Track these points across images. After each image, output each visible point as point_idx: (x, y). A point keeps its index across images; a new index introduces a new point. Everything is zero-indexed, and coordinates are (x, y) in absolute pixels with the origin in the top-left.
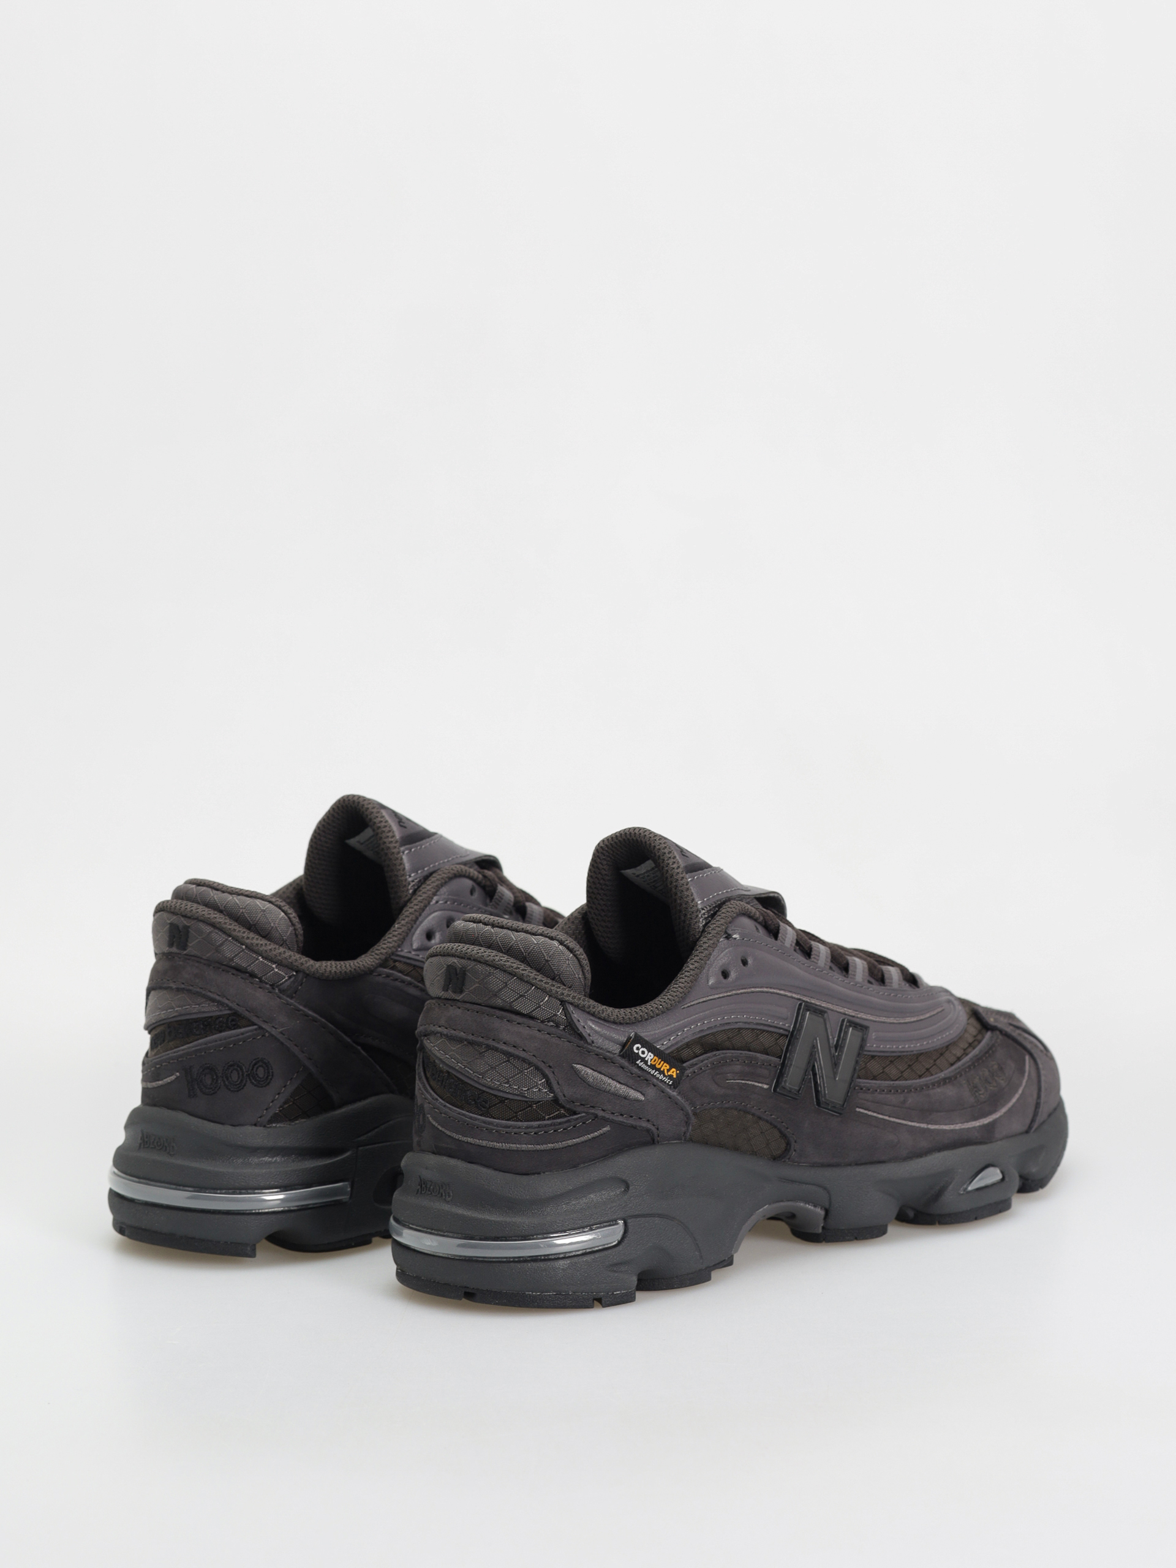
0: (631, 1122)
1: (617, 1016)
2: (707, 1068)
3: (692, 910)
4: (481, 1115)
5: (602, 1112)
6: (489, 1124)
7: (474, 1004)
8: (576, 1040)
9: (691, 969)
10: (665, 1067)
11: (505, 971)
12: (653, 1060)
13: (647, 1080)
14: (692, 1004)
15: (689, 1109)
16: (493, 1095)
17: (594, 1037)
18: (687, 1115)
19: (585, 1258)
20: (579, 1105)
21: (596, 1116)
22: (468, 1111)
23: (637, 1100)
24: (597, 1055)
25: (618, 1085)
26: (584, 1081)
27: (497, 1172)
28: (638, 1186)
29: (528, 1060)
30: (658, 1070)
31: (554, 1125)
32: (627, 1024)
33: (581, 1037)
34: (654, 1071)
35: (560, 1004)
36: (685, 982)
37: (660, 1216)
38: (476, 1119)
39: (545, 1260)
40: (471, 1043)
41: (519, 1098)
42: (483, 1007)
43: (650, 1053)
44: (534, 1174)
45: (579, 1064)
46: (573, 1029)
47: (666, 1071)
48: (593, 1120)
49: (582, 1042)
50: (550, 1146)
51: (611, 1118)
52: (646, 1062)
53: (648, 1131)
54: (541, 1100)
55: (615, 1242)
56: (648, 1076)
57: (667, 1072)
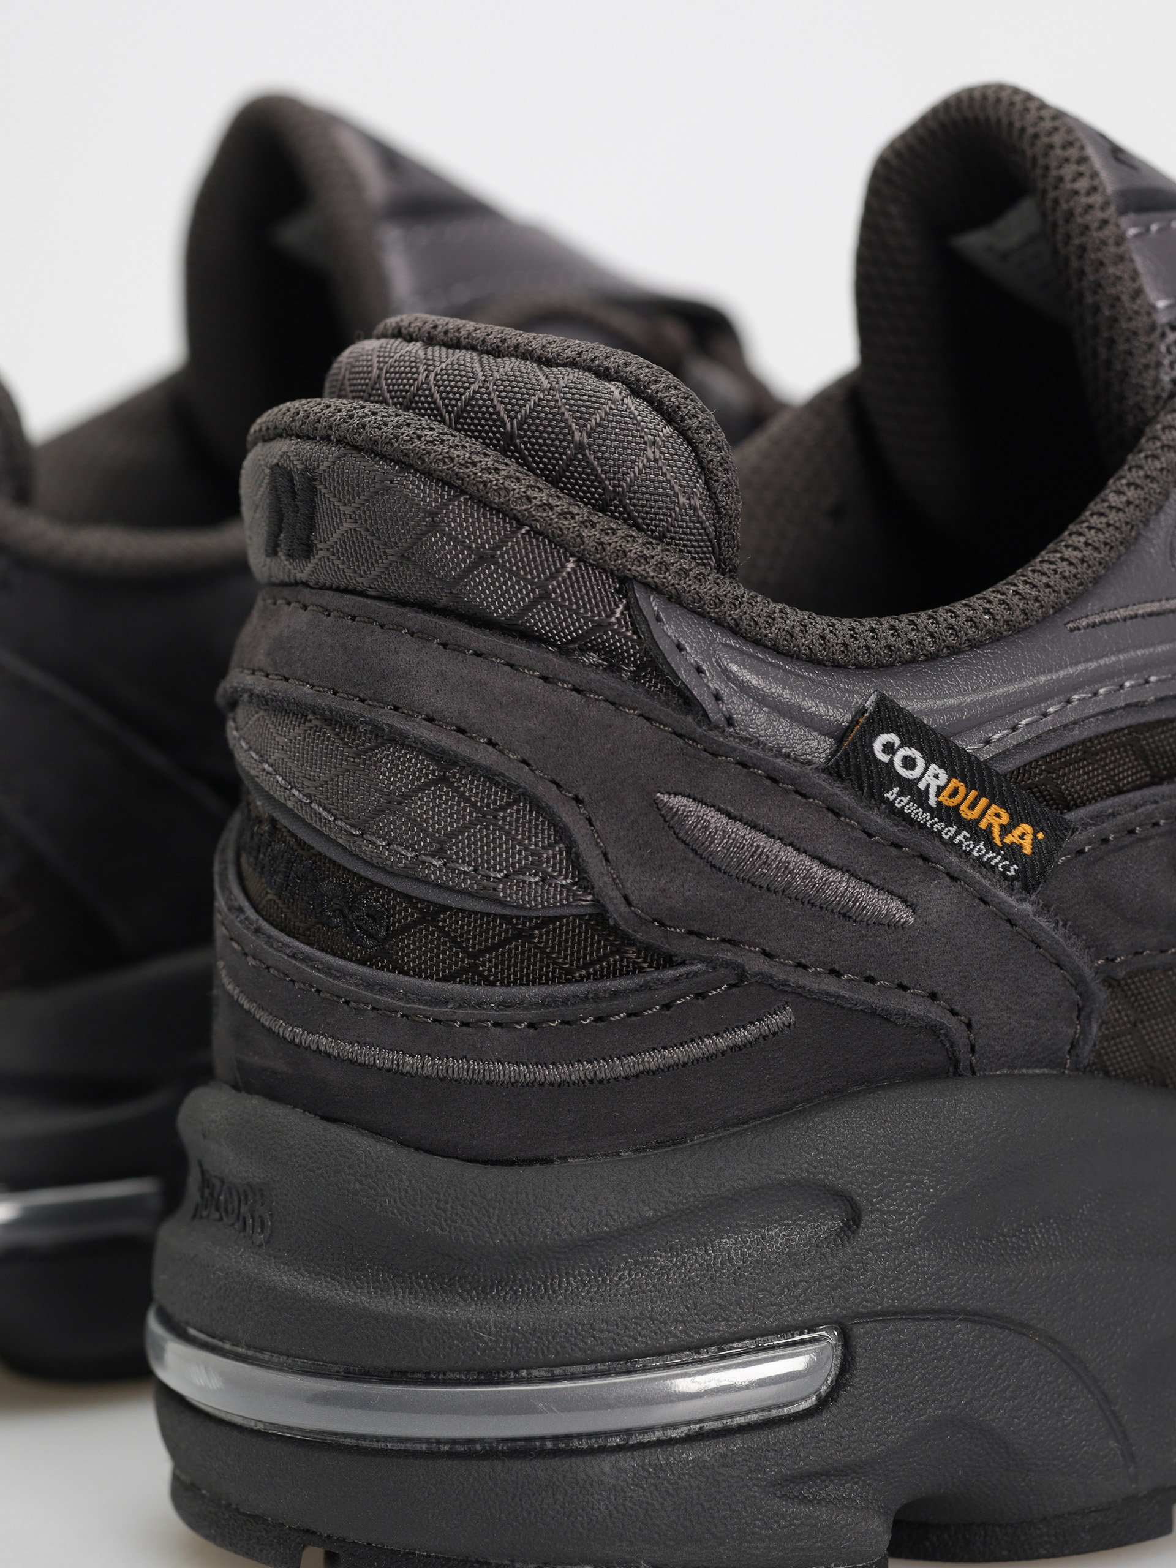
0: (867, 996)
1: (823, 637)
2: (1154, 831)
3: (1133, 325)
4: (363, 963)
5: (762, 958)
6: (381, 991)
7: (346, 591)
8: (668, 713)
9: (1111, 507)
10: (995, 817)
11: (429, 474)
12: (946, 793)
13: (926, 859)
14: (1108, 616)
15: (1086, 965)
16: (399, 894)
17: (739, 706)
18: (1078, 983)
19: (690, 1454)
20: (681, 936)
21: (741, 976)
22: (321, 949)
23: (892, 925)
24: (744, 765)
25: (818, 870)
26: (695, 851)
27: (404, 1152)
28: (895, 1212)
29: (501, 774)
30: (971, 826)
31: (597, 998)
32: (859, 667)
33: (687, 701)
34: (953, 829)
35: (618, 591)
36: (1087, 544)
37: (973, 1316)
38: (343, 974)
39: (555, 1453)
40: (332, 720)
41: (480, 906)
42: (369, 601)
43: (934, 768)
44: (530, 1162)
45: (676, 794)
46: (660, 675)
47: (996, 831)
48: (730, 986)
49: (690, 718)
50: (583, 1069)
51: (792, 981)
52: (921, 797)
53: (933, 1030)
54: (551, 913)
55: (805, 1399)
56: (928, 844)
57: (1002, 836)
